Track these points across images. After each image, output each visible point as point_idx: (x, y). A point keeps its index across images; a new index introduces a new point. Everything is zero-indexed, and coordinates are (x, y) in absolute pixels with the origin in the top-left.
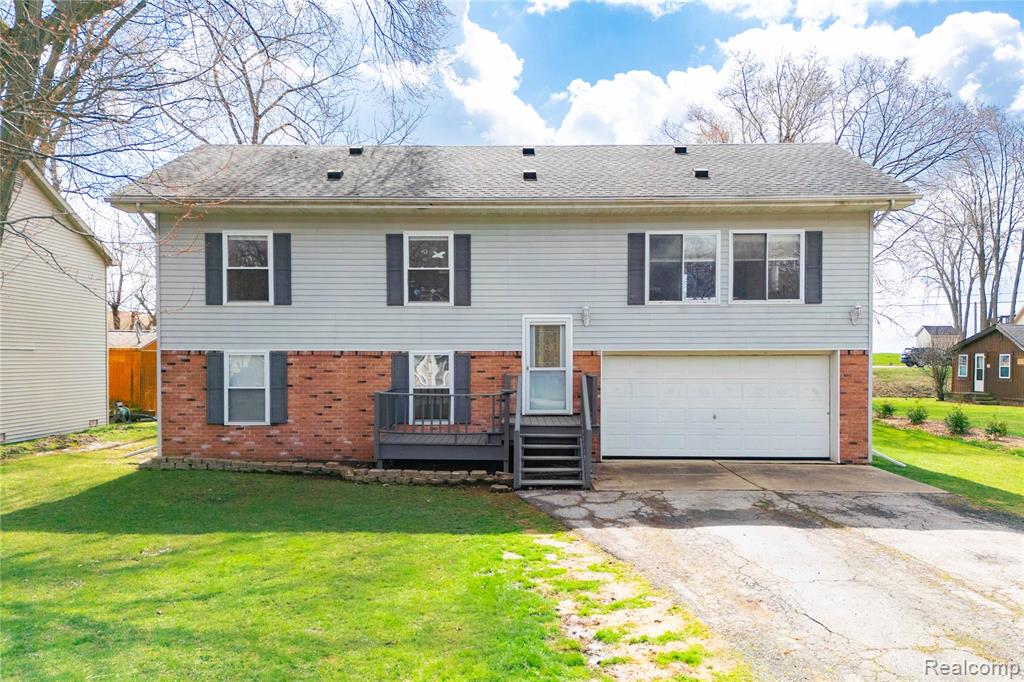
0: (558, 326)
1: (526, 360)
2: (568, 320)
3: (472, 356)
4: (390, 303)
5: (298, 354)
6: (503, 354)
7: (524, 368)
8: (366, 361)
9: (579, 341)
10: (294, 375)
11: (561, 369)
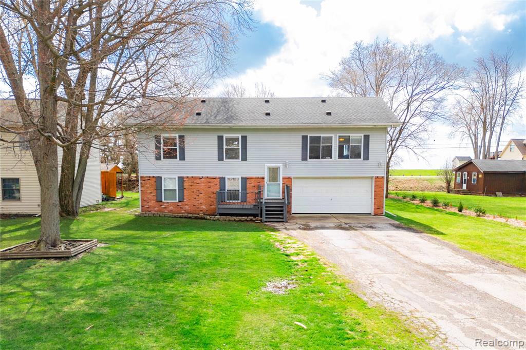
0: (277, 168)
1: (266, 180)
2: (281, 166)
3: (247, 178)
4: (219, 160)
5: (188, 177)
6: (258, 178)
7: (265, 182)
8: (211, 180)
9: (284, 173)
10: (186, 185)
11: (278, 183)
